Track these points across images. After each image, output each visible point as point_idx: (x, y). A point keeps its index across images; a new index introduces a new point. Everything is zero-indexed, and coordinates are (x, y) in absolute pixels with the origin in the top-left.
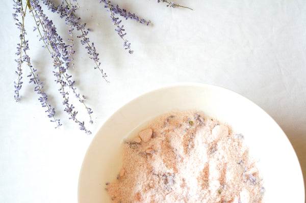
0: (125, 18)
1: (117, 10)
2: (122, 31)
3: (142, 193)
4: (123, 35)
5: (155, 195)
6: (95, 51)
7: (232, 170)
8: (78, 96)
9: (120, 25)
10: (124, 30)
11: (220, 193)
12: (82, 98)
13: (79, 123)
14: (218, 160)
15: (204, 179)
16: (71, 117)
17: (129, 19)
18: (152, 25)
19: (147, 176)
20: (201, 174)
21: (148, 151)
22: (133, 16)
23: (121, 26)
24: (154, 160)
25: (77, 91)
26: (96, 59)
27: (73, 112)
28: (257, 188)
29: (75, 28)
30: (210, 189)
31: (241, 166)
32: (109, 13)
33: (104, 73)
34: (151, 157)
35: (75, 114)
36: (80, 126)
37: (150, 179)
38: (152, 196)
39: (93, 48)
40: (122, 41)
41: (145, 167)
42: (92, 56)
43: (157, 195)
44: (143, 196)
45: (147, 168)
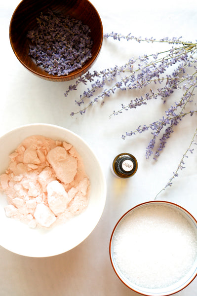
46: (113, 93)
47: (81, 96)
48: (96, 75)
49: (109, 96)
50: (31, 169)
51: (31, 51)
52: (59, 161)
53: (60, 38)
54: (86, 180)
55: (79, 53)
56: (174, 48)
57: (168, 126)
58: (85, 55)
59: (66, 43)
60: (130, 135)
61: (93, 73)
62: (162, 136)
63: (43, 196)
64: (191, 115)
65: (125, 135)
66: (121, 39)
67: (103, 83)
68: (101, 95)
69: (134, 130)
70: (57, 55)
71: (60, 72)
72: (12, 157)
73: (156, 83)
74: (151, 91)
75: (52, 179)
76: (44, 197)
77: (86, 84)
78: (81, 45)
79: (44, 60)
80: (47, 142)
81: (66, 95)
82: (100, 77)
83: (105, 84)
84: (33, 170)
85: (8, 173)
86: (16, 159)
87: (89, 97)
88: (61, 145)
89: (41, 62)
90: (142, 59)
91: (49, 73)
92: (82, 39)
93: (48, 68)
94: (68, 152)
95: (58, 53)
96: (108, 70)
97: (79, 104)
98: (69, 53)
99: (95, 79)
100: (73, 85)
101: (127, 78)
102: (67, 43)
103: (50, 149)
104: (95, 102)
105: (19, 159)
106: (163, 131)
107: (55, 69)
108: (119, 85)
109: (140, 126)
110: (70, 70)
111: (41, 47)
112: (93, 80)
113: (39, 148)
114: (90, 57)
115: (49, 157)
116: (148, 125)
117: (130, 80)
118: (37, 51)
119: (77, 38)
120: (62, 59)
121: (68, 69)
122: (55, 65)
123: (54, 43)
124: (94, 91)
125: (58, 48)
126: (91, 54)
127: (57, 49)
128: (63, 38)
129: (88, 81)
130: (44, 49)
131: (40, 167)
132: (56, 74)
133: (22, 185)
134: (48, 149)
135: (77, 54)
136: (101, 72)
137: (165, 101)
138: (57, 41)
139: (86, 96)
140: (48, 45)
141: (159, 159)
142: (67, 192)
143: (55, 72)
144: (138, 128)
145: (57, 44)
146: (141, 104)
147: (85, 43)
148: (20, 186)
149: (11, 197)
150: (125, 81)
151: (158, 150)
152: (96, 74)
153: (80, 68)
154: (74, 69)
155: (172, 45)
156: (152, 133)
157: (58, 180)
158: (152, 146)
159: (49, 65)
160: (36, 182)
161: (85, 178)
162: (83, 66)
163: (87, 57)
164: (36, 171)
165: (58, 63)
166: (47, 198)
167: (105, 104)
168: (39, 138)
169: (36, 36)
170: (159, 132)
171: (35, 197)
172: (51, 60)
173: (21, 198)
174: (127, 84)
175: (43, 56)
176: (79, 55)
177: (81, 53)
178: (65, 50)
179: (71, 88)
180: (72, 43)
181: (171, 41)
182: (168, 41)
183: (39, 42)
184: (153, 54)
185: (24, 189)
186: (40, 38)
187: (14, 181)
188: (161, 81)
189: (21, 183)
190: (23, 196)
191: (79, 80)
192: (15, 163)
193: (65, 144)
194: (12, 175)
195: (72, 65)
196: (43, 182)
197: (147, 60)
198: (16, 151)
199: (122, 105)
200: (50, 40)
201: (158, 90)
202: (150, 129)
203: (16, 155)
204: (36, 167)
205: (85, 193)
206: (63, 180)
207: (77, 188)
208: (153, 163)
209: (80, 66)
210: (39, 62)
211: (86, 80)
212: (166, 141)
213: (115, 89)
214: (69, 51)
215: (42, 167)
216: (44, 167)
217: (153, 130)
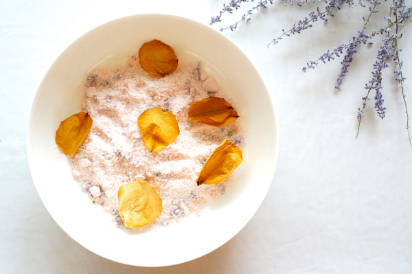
0: (342, 61)
1: (352, 51)
2: (327, 59)
3: (145, 88)
4: (323, 60)
5: (145, 103)
6: (303, 29)
7: (184, 186)
8: (250, 12)
9: (334, 56)
10: (329, 60)
11: (157, 175)
12: (247, 18)
13: (219, 15)
14: (194, 169)
15: (171, 156)
16: (226, 6)
17: (342, 66)
18: (336, 93)
19: (165, 91)
20: (175, 151)
21: (192, 89)
22: (345, 70)
23: (332, 56)
24: (184, 97)
25: (255, 12)
26: (294, 31)
27: (232, 8)
28: (168, 217)
29: (328, 5)
30: (160, 163)
31: (190, 196)
32: (347, 42)
33: (278, 40)
34: (186, 94)
35: (230, 10)
36: (216, 17)
37: (162, 95)
38: (143, 100)
39: (306, 26)
40: (316, 59)
41: (175, 88)
42: (297, 26)
43: (145, 105)
44: (142, 90)
45: (173, 91)
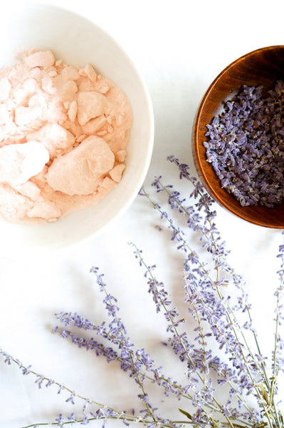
46: (179, 248)
47: (171, 187)
48: (208, 216)
49: (173, 239)
50: (66, 107)
51: (251, 90)
52: (86, 160)
53: (278, 145)
54: (56, 213)
55: (249, 181)
56: (266, 361)
57: (119, 352)
58: (247, 193)
59: (269, 156)
60: (98, 282)
61: (212, 209)
62: (99, 342)
63: (19, 135)
64: (139, 396)
65: (99, 272)
66: (280, 258)
67: (196, 228)
68: (173, 224)
69: (109, 290)
70: (244, 139)
71: (212, 146)
72: (87, 71)
73: (195, 330)
74: (182, 321)
75: (52, 150)
76: (17, 138)
77: (191, 196)
78: (265, 186)
79: (234, 115)
80: (121, 134)
81: (170, 158)
82: (205, 223)
83: (196, 232)
84: (66, 112)
85: (57, 64)
86: (84, 77)
87: (170, 203)
88: (117, 162)
89: (231, 108)
90: (243, 301)
91: (209, 126)
92: (277, 186)
93: (220, 122)
94: (107, 176)
95: (248, 142)
96: (219, 238)
97: (155, 184)
98: (250, 163)
99: (203, 214)
100: (188, 171)
101: (206, 272)
102: (268, 159)
103: (108, 142)
104: (160, 214)
105: (85, 85)
106: (108, 344)
107: (217, 136)
108: (192, 257)
109: (116, 300)
110: (216, 165)
111: (259, 109)
112: (199, 209)
113: (109, 119)
114: (243, 203)
115: (93, 141)
116: (118, 315)
117: (203, 279)
118: (251, 100)
119: (278, 178)
120: (238, 150)
121: (219, 161)
122: (225, 137)
123: (267, 134)
124: (181, 211)
125: (259, 141)
126: (248, 204)
127: (256, 139)
128: (277, 151)
129: (197, 201)
130: (256, 114)
131: (74, 125)
132: (209, 139)
133: (35, 94)
134: (109, 137)
135: (248, 177)
136: (214, 224)
137: (165, 344)
138: (272, 138)
139: (171, 197)
140: (264, 121)
141: (57, 337)
142: (30, 180)
143: (212, 137)
144: (112, 297)
145: (266, 138)
146: (156, 302)
147: (269, 194)
148: (32, 91)
149: (12, 74)
150: (201, 270)
151: (72, 336)
152: (210, 215)
153: (220, 184)
154: (219, 173)
155: (270, 357)
156: (104, 323)
157: (51, 161)
158: (79, 323)
159: (224, 124)
160: (44, 119)
161: (61, 211)
162: (225, 190)
163: (242, 197)
164: (65, 119)
165: (230, 143)
166: (14, 143)
167: (157, 231)
168: (128, 118)
169: (280, 98)
170: (106, 337)
171: (14, 121)
172: (236, 129)
173: (10, 94)
174: (195, 274)
175: (241, 113)
176: (245, 181)
177: (251, 185)
178: (254, 155)
179: (183, 167)
180: (268, 168)
181: (277, 355)
182: (278, 349)
183: (269, 105)
184: (253, 323)
185: (28, 98)
186: (277, 106)
187: (42, 78)
188: (200, 339)
189: (39, 91)
190: (14, 98)
191: (199, 183)
192: (76, 77)
193: (120, 168)
194: (53, 73)
195: (227, 169)
196: (45, 134)
197: (242, 310)
198: (99, 77)
199: (154, 266)
200: (274, 126)
201: (185, 334)
202: (112, 318)
203: (92, 77)
204: (72, 117)
205: (31, 213)
206: (52, 171)
207: (41, 199)
208: (48, 327)
209: (225, 185)
210: (231, 106)
211: (199, 197)
212: (90, 350)
213: (186, 250)
214: (252, 162)
215: (74, 128)
216: (75, 132)
217: (110, 326)
